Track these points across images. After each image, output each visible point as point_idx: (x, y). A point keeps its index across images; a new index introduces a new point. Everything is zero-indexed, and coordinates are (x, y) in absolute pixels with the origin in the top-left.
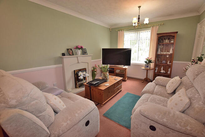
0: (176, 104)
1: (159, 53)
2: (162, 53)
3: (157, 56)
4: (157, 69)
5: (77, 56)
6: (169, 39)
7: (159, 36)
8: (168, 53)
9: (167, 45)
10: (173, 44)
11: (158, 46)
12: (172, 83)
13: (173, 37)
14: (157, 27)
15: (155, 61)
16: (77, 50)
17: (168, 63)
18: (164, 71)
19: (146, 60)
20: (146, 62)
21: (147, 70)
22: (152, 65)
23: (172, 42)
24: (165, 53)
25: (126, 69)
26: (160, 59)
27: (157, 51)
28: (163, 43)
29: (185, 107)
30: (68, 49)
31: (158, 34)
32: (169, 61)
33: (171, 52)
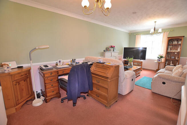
0: (176, 74)
1: (169, 51)
2: (171, 51)
3: (167, 53)
4: (167, 62)
5: (111, 52)
6: (177, 41)
7: (169, 39)
8: (176, 51)
9: (175, 45)
10: (180, 45)
11: (168, 46)
12: (177, 68)
13: (181, 40)
14: (168, 32)
15: (166, 56)
16: (111, 48)
17: (177, 58)
18: (173, 64)
19: (158, 56)
20: (158, 57)
21: (159, 63)
22: (163, 60)
23: (180, 43)
24: (173, 51)
25: (142, 62)
26: (169, 55)
27: (167, 49)
28: (172, 43)
29: (180, 74)
30: (106, 48)
31: (168, 38)
32: (177, 57)
33: (179, 50)
